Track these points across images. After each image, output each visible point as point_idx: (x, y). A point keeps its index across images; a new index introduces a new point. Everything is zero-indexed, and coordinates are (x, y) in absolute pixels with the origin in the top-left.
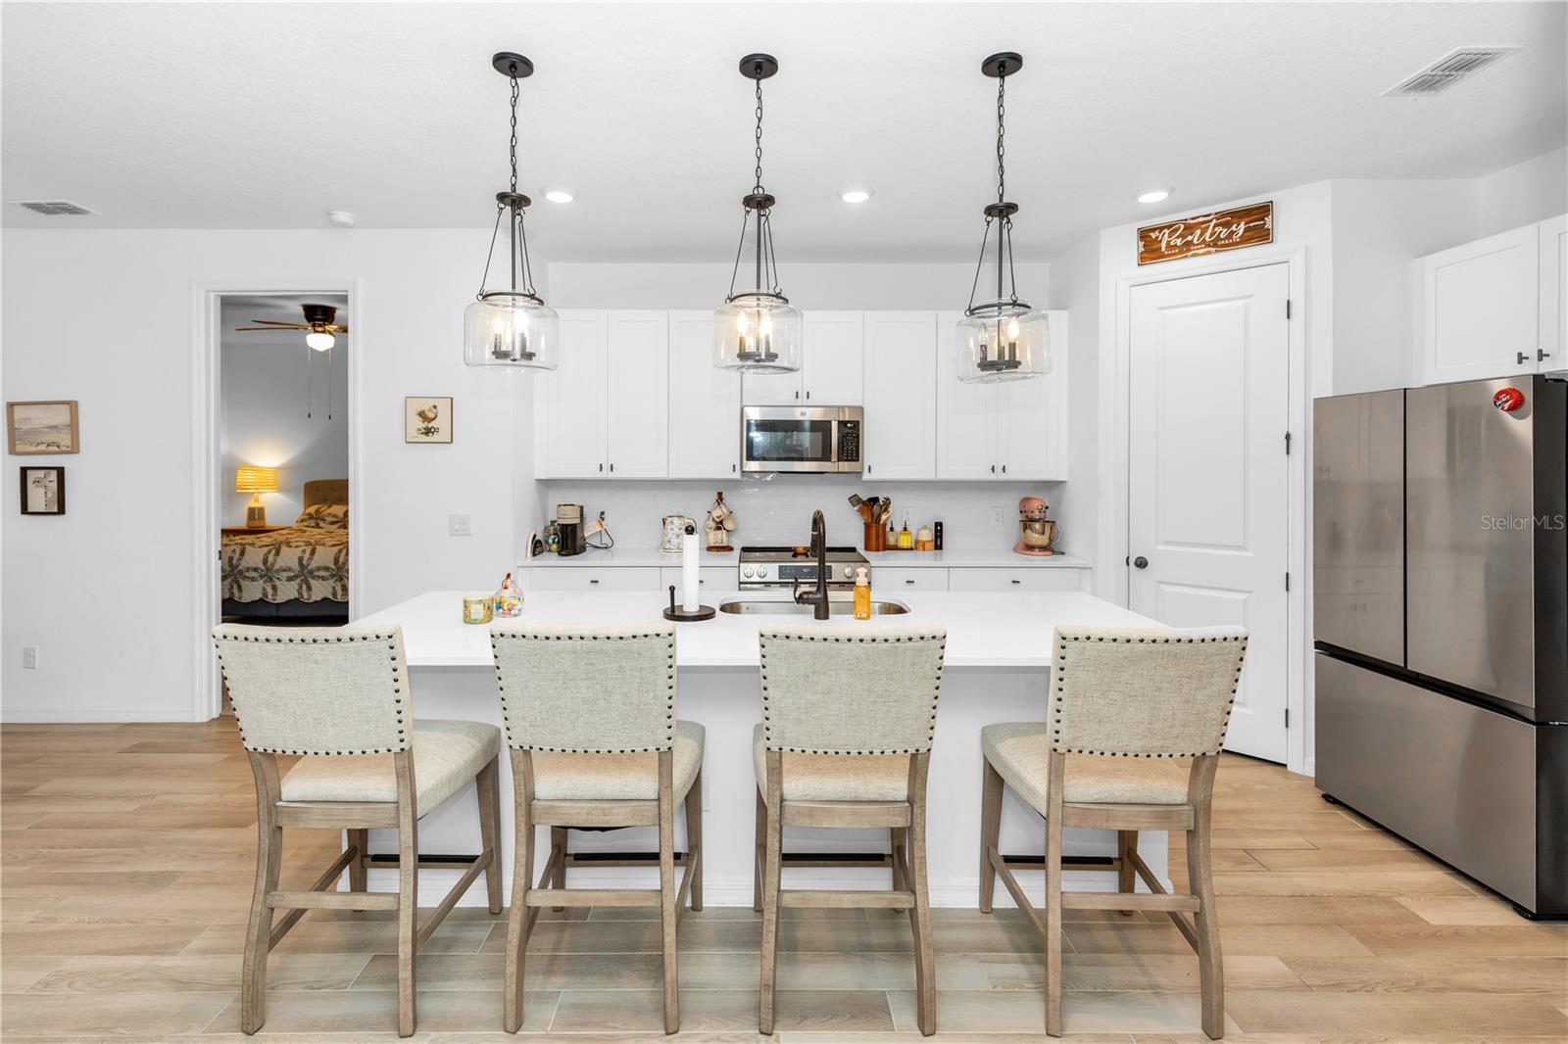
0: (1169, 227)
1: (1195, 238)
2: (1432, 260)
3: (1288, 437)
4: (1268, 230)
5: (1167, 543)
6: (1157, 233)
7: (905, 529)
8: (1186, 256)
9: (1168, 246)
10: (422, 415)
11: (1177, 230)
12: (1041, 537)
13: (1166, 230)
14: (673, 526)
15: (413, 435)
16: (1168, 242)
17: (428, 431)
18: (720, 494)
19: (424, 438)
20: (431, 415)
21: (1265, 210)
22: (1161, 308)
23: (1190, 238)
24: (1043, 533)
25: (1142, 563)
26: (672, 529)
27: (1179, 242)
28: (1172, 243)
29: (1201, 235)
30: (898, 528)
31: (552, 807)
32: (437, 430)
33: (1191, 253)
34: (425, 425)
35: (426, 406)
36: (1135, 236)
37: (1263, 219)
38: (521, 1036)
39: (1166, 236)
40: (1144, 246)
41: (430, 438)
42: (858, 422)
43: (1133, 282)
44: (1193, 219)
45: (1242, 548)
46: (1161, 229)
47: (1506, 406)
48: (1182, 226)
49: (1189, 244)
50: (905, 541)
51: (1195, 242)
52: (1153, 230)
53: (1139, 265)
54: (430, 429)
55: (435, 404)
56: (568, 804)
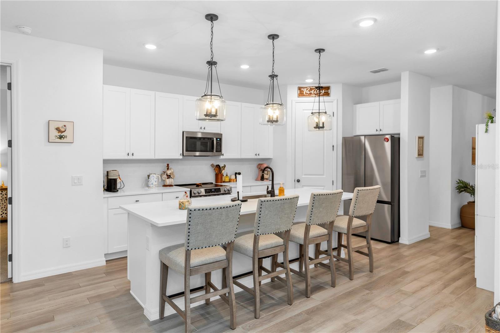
0: (306, 88)
1: (312, 92)
2: (359, 106)
3: (333, 146)
4: (329, 93)
5: (305, 175)
6: (303, 89)
7: (227, 175)
8: (310, 97)
9: (306, 93)
10: (58, 129)
11: (308, 89)
12: (267, 176)
13: (305, 89)
14: (154, 178)
15: (52, 138)
16: (306, 92)
17: (61, 137)
18: (168, 165)
19: (59, 140)
20: (62, 130)
21: (328, 88)
22: (303, 110)
23: (311, 92)
24: (268, 175)
25: (298, 181)
26: (153, 179)
27: (308, 92)
28: (307, 92)
29: (314, 91)
30: (225, 175)
31: (263, 252)
32: (66, 137)
33: (311, 96)
34: (60, 134)
35: (60, 125)
36: (297, 89)
37: (328, 90)
38: (261, 318)
39: (305, 90)
40: (300, 92)
41: (62, 140)
42: (221, 138)
43: (297, 102)
44: (312, 87)
45: (323, 175)
46: (304, 88)
47: (386, 141)
48: (309, 88)
49: (311, 93)
50: (227, 180)
51: (312, 93)
52: (302, 88)
53: (298, 97)
54: (62, 136)
55: (65, 124)
56: (266, 250)
